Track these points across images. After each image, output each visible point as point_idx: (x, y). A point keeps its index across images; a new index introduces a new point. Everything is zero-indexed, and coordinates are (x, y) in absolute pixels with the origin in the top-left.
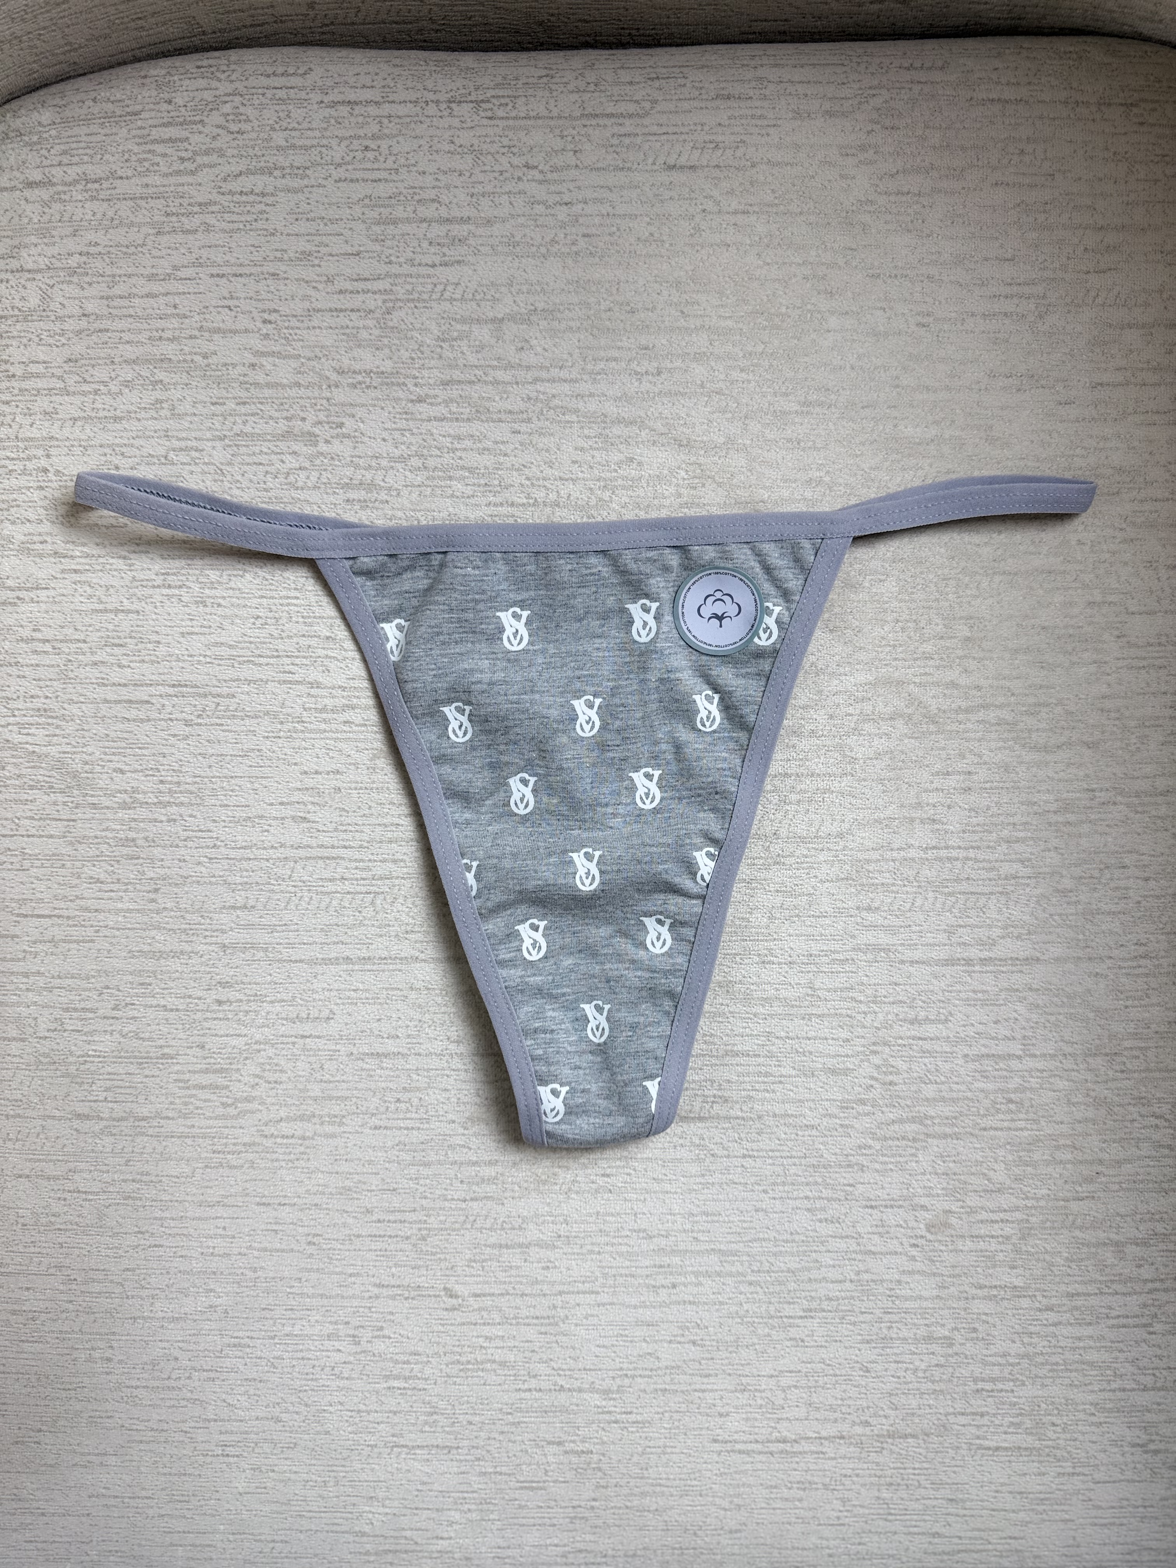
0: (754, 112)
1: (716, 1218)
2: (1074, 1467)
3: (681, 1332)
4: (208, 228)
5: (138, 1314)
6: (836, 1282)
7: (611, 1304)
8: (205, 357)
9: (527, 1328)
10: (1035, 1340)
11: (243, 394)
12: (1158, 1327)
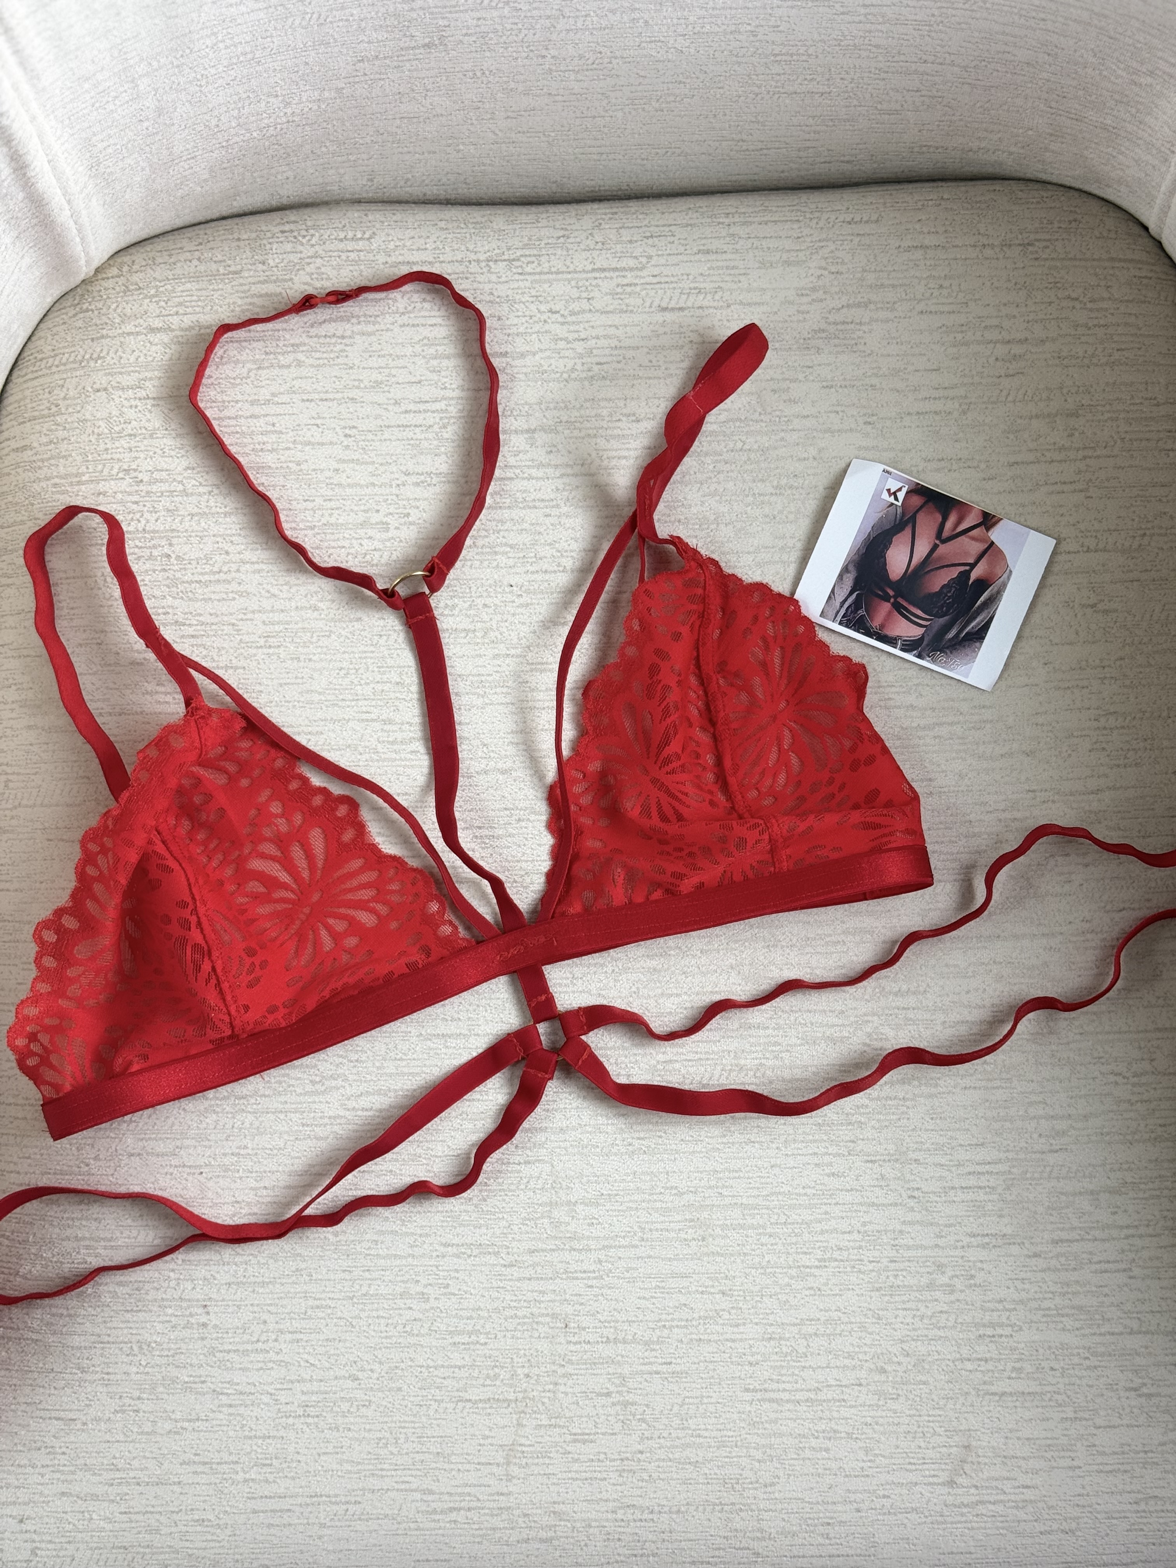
0: (728, 263)
1: (737, 1175)
2: (1075, 1412)
3: (711, 1283)
4: (299, 364)
5: (233, 1280)
6: (845, 1233)
7: (650, 1257)
8: (298, 464)
9: (576, 1282)
10: (1027, 1286)
11: (330, 493)
12: (1136, 1271)
